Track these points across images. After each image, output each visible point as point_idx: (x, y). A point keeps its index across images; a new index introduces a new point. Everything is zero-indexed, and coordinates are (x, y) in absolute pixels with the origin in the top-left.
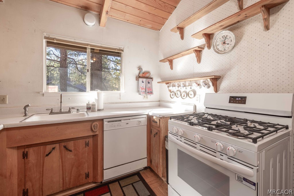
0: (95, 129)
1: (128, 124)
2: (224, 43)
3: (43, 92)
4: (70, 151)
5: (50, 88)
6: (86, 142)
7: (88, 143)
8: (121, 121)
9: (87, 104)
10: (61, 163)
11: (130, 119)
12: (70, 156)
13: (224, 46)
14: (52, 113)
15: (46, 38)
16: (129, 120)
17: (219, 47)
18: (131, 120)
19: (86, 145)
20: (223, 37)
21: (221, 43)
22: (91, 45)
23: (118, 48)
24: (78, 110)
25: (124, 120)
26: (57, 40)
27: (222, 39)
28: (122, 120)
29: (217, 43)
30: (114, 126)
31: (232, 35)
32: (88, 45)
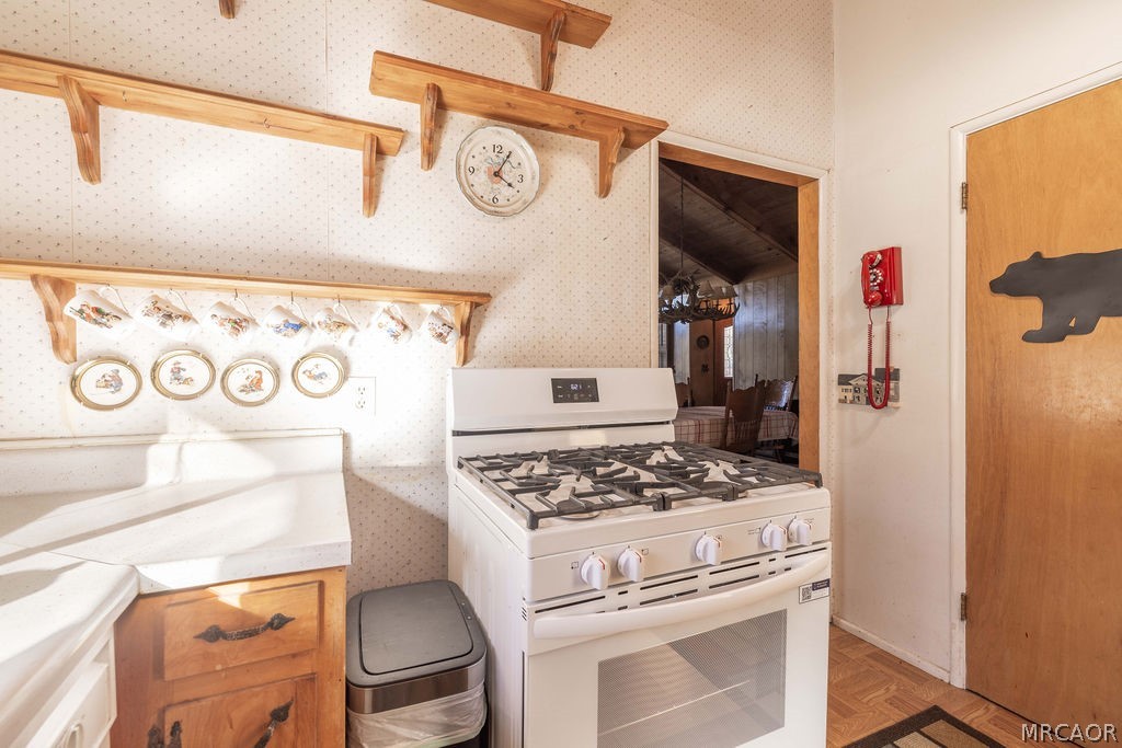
2: (497, 174)
13: (495, 186)
17: (476, 179)
20: (497, 150)
21: (484, 167)
27: (493, 155)
29: (471, 163)
31: (529, 158)
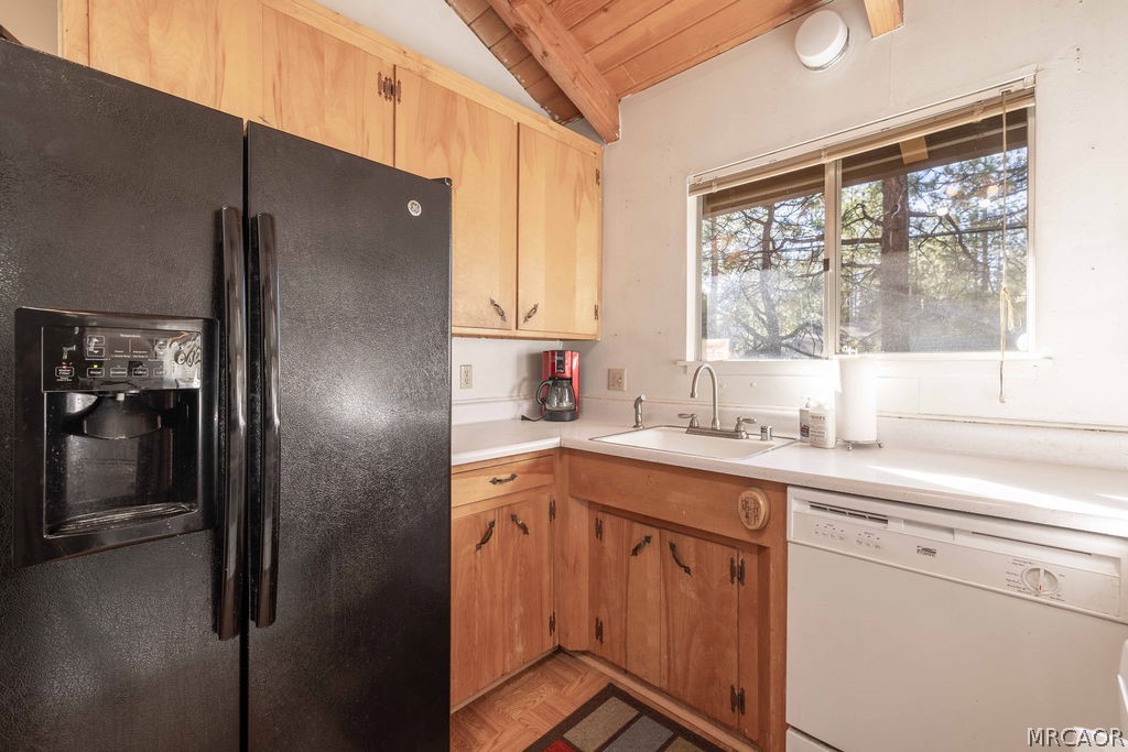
0: (747, 517)
1: (929, 552)
3: (684, 360)
4: (687, 570)
5: (710, 347)
6: (732, 561)
7: (742, 569)
8: (886, 521)
9: (801, 410)
10: (663, 598)
11: (951, 531)
12: (686, 587)
14: (693, 429)
15: (694, 189)
16: (946, 537)
18: (960, 539)
19: (732, 575)
22: (831, 151)
23: (997, 93)
24: (763, 430)
25: (908, 522)
26: (720, 182)
28: (897, 519)
30: (841, 538)
32: (817, 154)
